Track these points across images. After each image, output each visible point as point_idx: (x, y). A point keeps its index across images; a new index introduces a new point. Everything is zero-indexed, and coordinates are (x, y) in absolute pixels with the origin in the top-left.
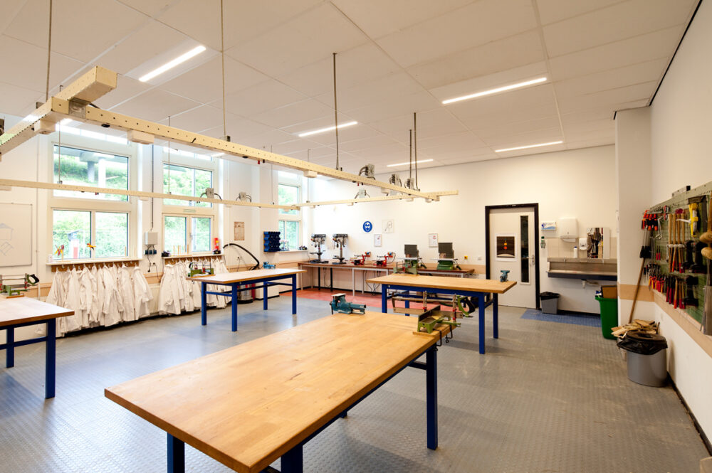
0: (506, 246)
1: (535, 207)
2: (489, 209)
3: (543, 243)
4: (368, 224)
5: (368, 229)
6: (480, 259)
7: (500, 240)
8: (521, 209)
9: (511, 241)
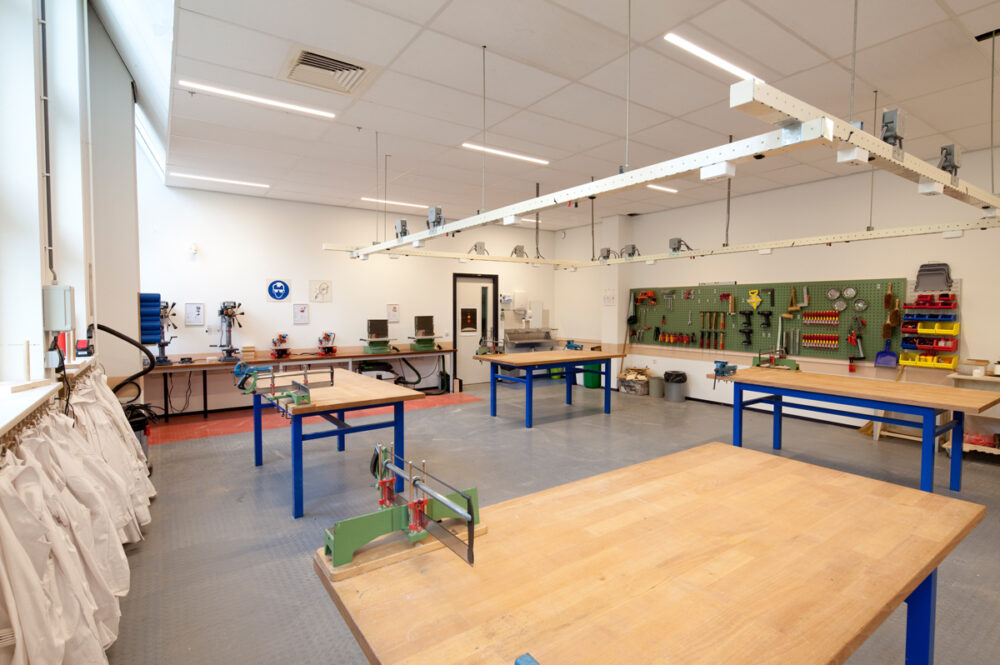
0: (468, 318)
1: (494, 279)
2: (456, 276)
3: (502, 316)
4: (279, 285)
5: (279, 294)
6: (447, 335)
7: (465, 312)
8: (483, 280)
9: (473, 312)
